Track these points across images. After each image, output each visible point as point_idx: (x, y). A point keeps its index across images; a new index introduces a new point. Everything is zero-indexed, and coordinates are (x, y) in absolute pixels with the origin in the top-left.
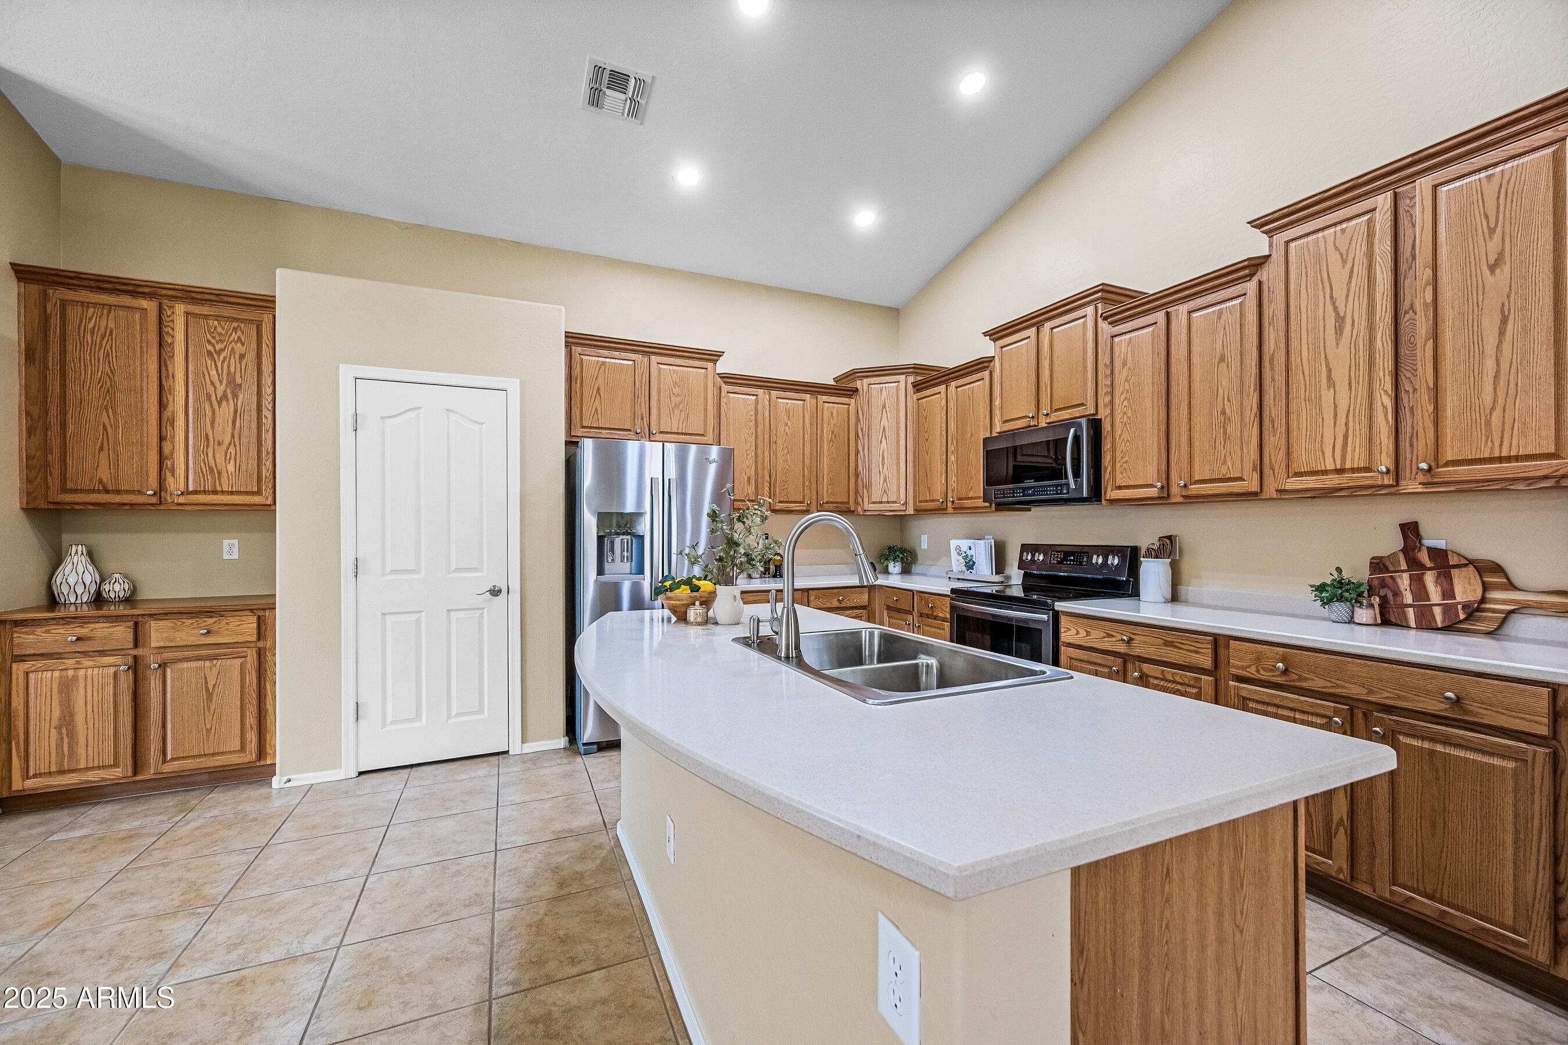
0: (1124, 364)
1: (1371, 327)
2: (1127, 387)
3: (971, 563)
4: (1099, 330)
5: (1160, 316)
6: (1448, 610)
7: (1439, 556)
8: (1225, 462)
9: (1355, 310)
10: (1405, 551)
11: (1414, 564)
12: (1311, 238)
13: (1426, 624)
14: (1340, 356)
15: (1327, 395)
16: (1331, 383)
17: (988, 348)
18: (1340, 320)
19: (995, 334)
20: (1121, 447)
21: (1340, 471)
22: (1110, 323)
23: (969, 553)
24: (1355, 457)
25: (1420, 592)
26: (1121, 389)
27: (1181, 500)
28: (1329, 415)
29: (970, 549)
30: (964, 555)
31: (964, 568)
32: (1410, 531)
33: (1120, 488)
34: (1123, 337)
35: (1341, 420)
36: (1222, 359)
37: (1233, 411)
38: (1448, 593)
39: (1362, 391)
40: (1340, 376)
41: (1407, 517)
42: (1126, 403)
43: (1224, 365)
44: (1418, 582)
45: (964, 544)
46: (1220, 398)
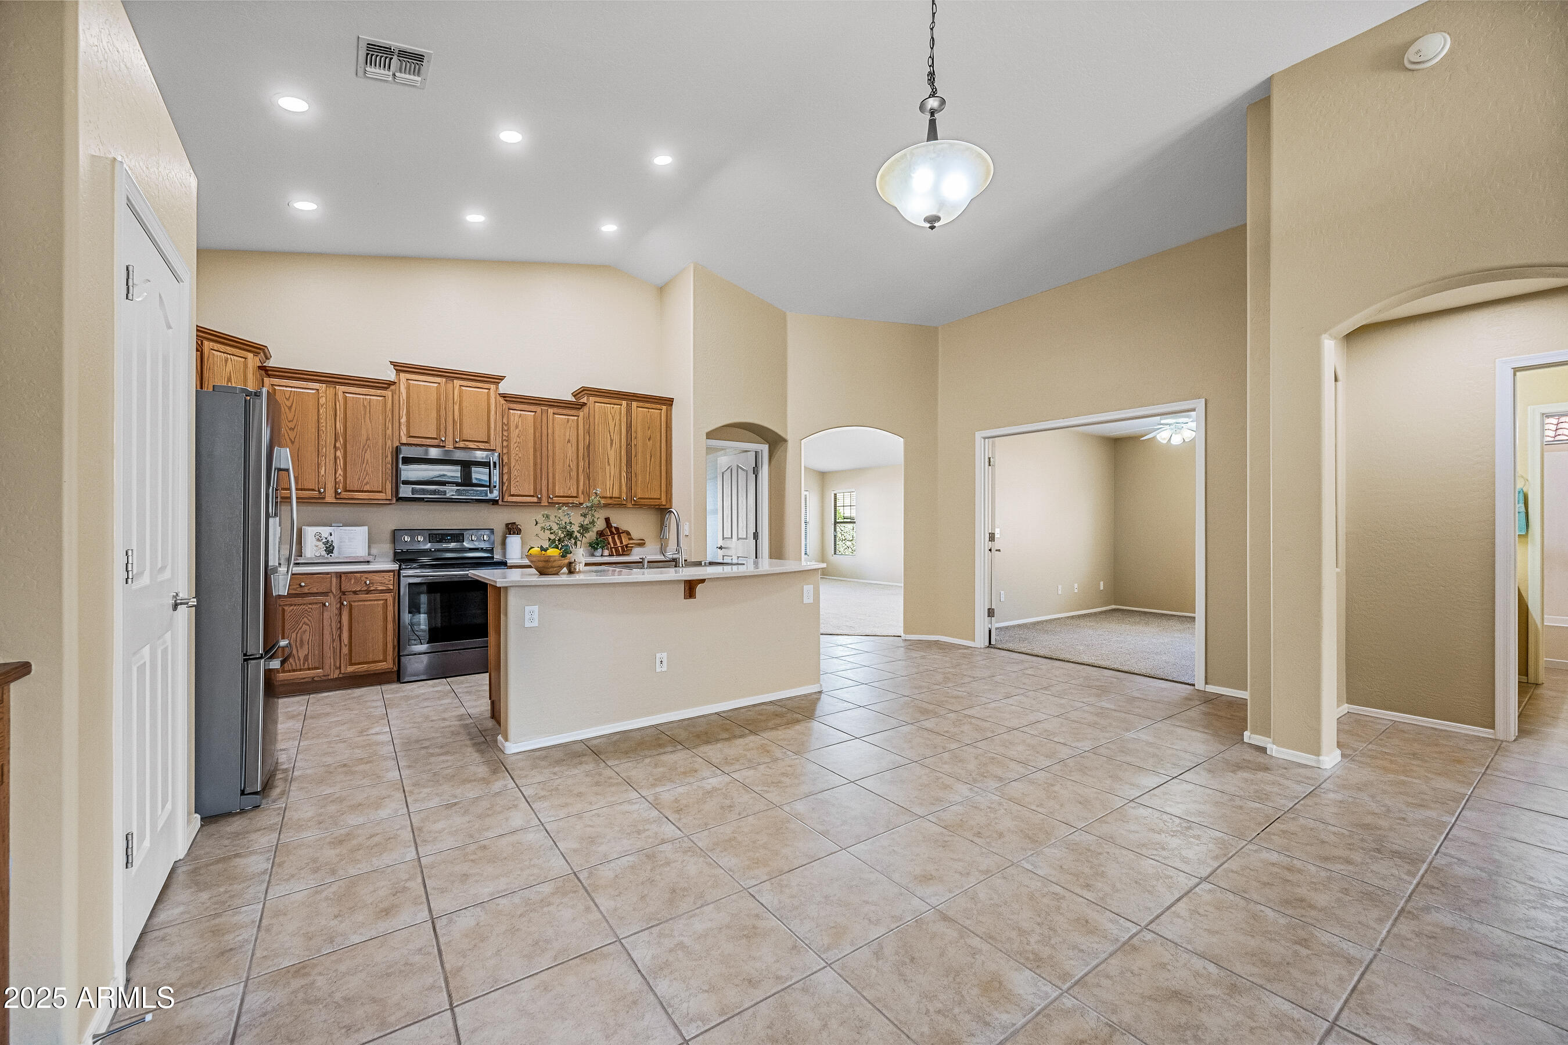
0: (517, 427)
1: (621, 447)
2: (518, 440)
3: (331, 548)
4: (498, 401)
5: (538, 409)
6: (622, 547)
7: (617, 529)
8: (570, 489)
9: (616, 438)
10: (608, 527)
11: (612, 533)
12: (603, 405)
13: (618, 555)
14: (612, 454)
15: (608, 468)
16: (609, 464)
17: (391, 375)
18: (612, 441)
19: (400, 368)
20: (514, 473)
21: (611, 498)
22: (506, 401)
23: (330, 539)
24: (616, 494)
25: (615, 543)
26: (515, 441)
27: (547, 504)
28: (608, 476)
29: (331, 535)
30: (324, 540)
31: (324, 553)
32: (607, 520)
33: (513, 495)
34: (516, 412)
35: (612, 479)
36: (569, 441)
37: (573, 466)
38: (621, 542)
39: (618, 470)
40: (612, 462)
41: (607, 515)
42: (517, 449)
43: (569, 445)
44: (613, 538)
45: (325, 531)
46: (568, 459)
